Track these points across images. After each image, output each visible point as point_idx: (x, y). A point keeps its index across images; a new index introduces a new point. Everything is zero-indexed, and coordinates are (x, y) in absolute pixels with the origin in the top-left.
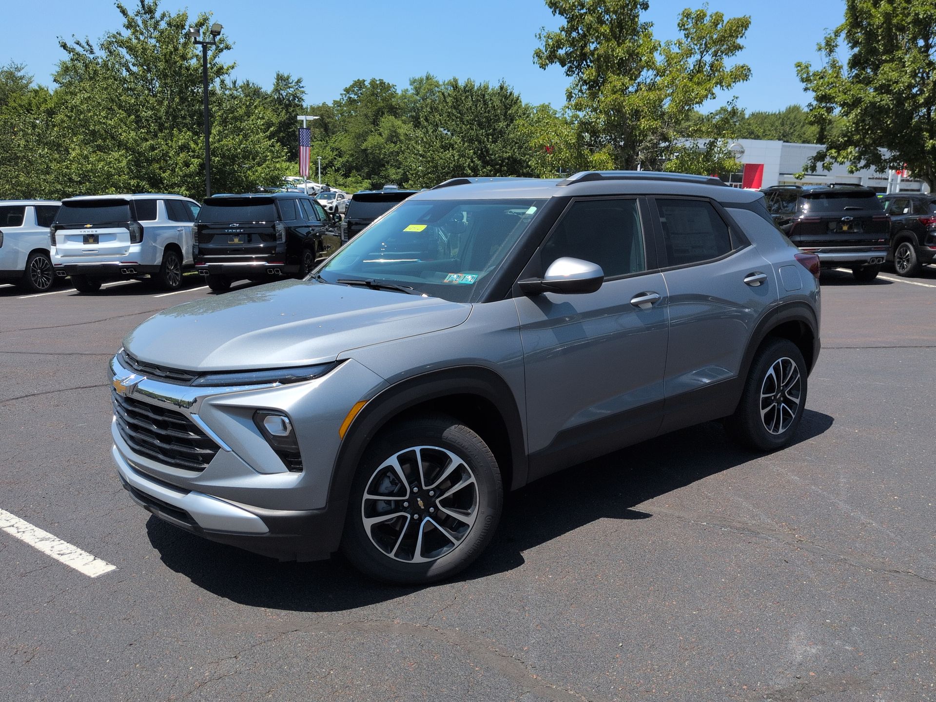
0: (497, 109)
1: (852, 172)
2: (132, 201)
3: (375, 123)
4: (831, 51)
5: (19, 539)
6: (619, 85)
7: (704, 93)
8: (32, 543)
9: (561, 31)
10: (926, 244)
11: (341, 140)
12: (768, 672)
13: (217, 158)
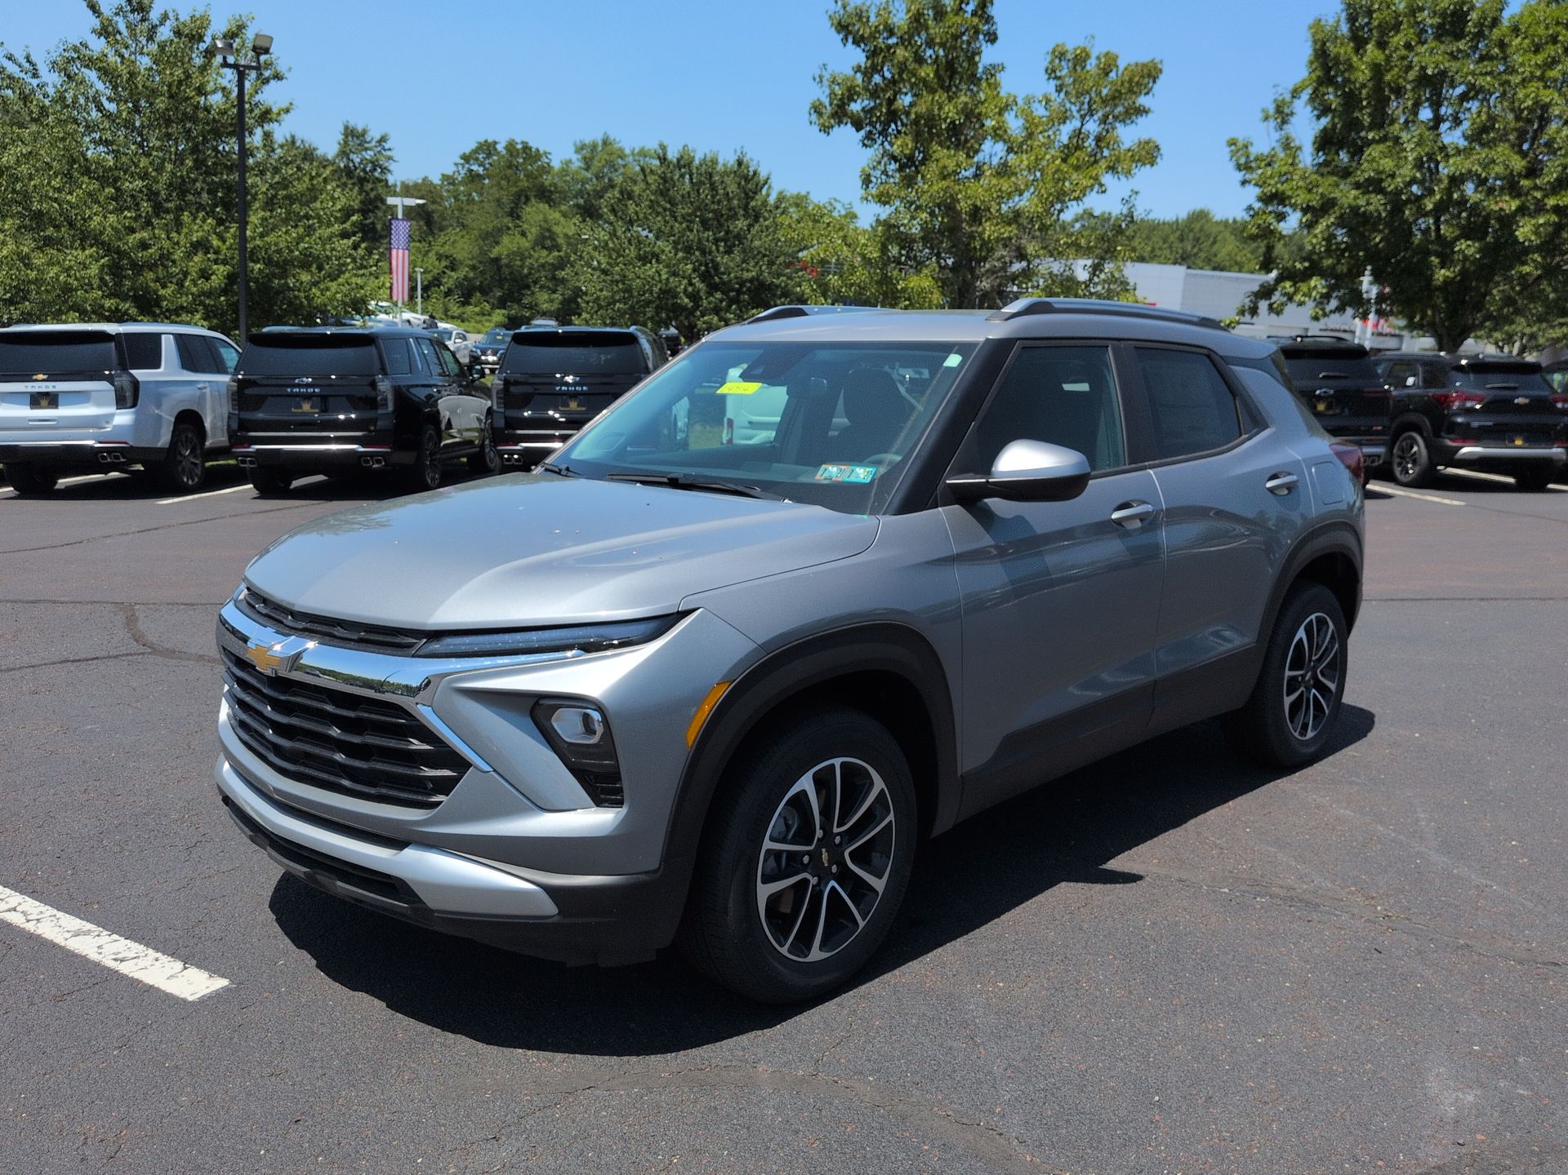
0: (733, 198)
1: (1316, 318)
2: (119, 335)
3: (514, 214)
4: (1284, 122)
5: (32, 934)
6: (951, 165)
7: (1086, 182)
8: (59, 940)
9: (856, 72)
10: (1443, 434)
11: (454, 242)
12: (1410, 1137)
13: (258, 266)
